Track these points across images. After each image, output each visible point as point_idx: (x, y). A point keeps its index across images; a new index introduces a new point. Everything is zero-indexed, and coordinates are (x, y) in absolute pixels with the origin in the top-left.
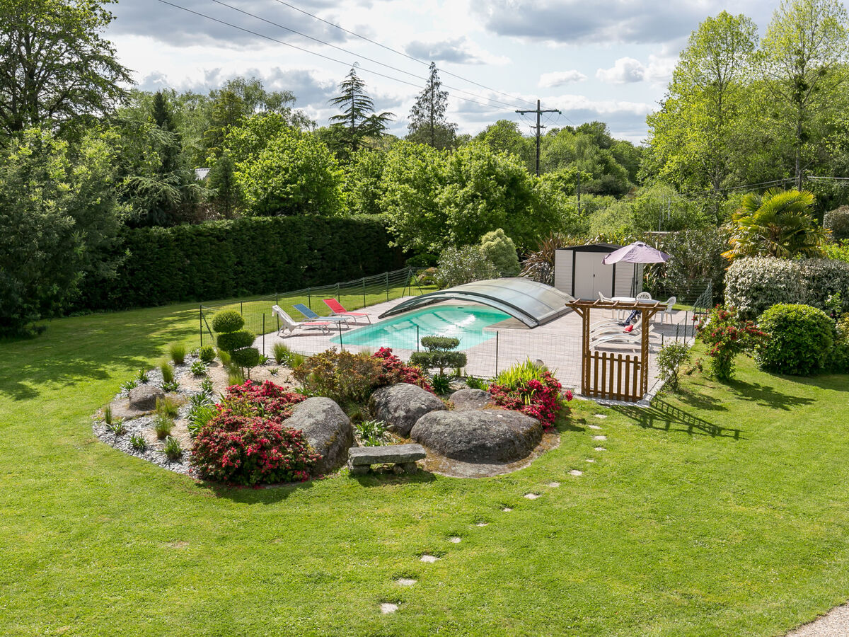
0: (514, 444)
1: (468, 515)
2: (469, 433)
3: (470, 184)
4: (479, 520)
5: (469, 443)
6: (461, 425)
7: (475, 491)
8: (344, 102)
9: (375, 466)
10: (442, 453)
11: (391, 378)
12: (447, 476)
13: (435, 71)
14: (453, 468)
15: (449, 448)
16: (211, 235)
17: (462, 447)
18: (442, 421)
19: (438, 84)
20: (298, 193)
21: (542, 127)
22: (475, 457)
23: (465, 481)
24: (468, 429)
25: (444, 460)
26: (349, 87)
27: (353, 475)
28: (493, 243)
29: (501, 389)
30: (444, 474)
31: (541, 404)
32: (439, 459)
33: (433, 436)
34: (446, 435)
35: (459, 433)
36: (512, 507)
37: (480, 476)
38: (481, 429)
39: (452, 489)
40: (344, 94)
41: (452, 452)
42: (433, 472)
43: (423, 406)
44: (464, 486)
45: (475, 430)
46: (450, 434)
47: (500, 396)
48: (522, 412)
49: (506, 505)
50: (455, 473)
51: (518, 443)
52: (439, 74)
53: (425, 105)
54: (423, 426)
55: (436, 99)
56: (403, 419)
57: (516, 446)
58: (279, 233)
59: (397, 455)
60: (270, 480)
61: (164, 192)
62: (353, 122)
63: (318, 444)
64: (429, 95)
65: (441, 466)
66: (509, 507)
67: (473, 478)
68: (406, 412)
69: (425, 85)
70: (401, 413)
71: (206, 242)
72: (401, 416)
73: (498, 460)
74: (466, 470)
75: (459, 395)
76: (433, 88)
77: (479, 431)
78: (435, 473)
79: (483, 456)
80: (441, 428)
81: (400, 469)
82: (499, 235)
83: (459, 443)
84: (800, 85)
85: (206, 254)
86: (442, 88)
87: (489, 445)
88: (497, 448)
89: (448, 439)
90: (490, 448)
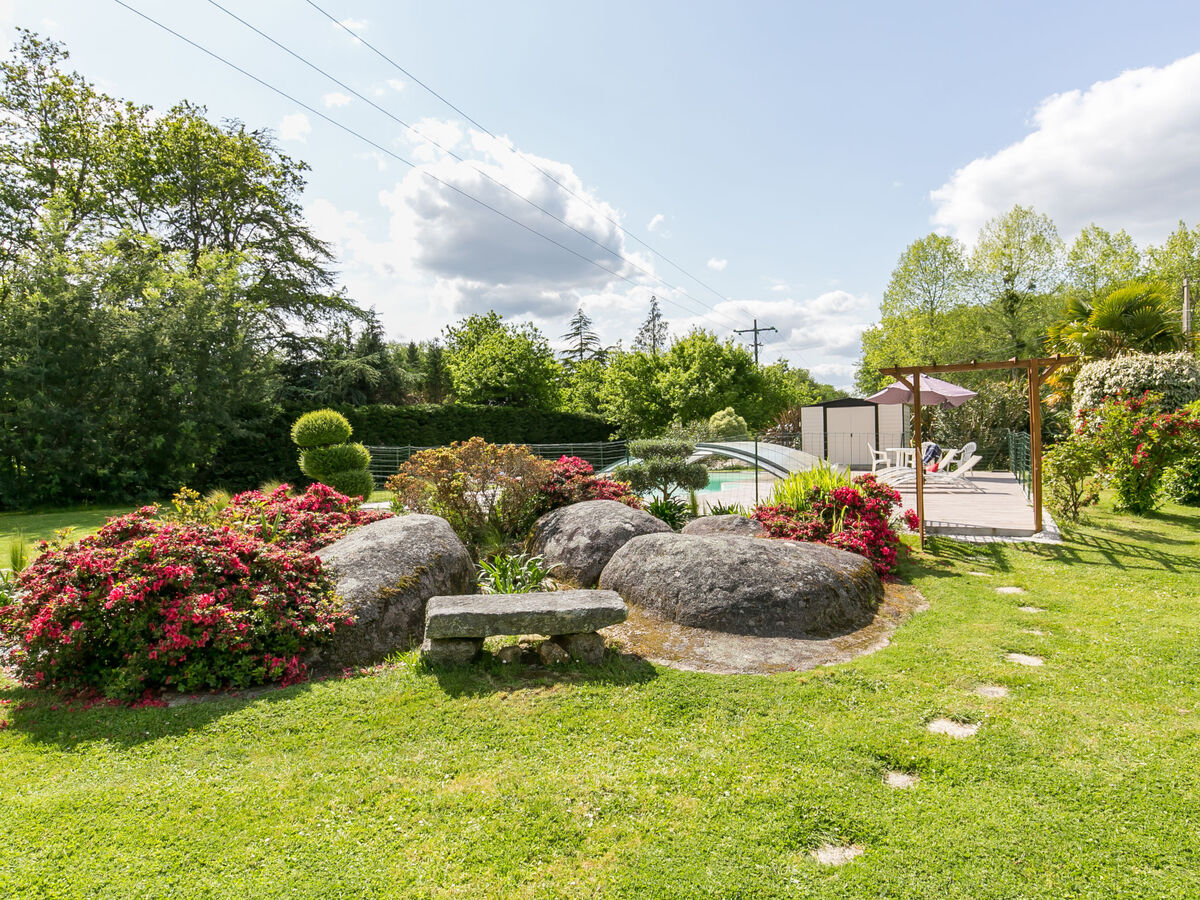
0: (837, 595)
1: (771, 804)
2: (732, 569)
3: (695, 367)
4: (816, 829)
5: (732, 589)
6: (710, 553)
7: (771, 712)
8: (573, 339)
9: (495, 643)
10: (671, 616)
11: (570, 491)
12: (684, 668)
13: (656, 304)
14: (699, 651)
15: (686, 603)
16: (411, 417)
17: (718, 599)
18: (668, 547)
19: (658, 316)
20: (513, 383)
21: (760, 345)
22: (752, 623)
23: (735, 682)
24: (729, 561)
25: (675, 630)
26: (578, 325)
27: (428, 666)
28: (722, 423)
29: (777, 512)
30: (675, 665)
31: (864, 528)
32: (661, 630)
33: (648, 580)
34: (677, 574)
35: (708, 570)
36: (911, 769)
37: (772, 669)
38: (758, 560)
39: (701, 705)
40: (574, 331)
41: (693, 611)
42: (649, 659)
43: (627, 526)
44: (736, 697)
45: (744, 562)
46: (686, 572)
47: (779, 521)
48: (830, 544)
49: (889, 761)
50: (704, 661)
51: (844, 593)
52: (658, 306)
53: (647, 334)
54: (627, 560)
55: (657, 328)
56: (584, 551)
57: (841, 600)
58: (490, 422)
59: (549, 612)
60: (185, 682)
61: (361, 370)
62: (581, 355)
63: (360, 591)
64: (651, 326)
65: (666, 645)
66: (898, 768)
67: (756, 676)
68: (591, 538)
69: (647, 317)
70: (582, 541)
71: (404, 425)
72: (582, 546)
73: (807, 632)
74: (733, 653)
75: (700, 525)
76: (653, 319)
77: (755, 566)
78: (654, 661)
79: (771, 620)
80: (666, 561)
81: (557, 650)
82: (730, 414)
83: (711, 590)
84: (1013, 299)
85: (404, 437)
86: (662, 320)
87: (781, 595)
88: (802, 604)
89: (682, 583)
90: (784, 603)
